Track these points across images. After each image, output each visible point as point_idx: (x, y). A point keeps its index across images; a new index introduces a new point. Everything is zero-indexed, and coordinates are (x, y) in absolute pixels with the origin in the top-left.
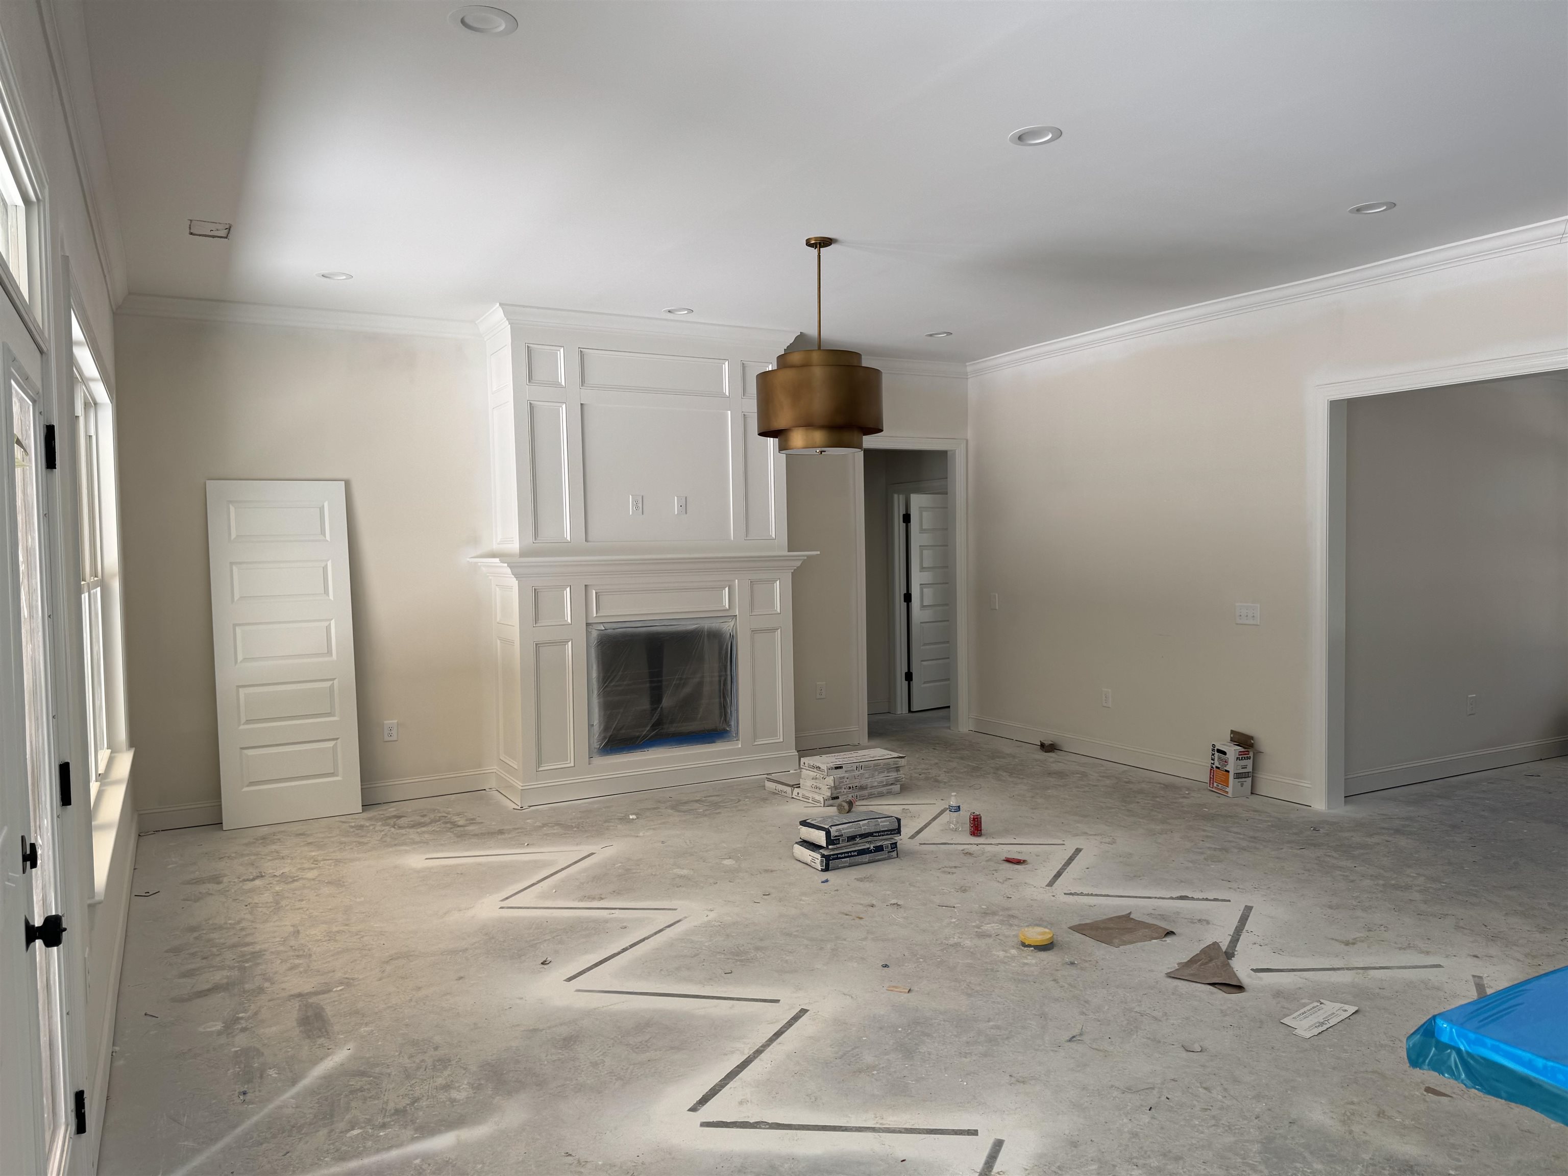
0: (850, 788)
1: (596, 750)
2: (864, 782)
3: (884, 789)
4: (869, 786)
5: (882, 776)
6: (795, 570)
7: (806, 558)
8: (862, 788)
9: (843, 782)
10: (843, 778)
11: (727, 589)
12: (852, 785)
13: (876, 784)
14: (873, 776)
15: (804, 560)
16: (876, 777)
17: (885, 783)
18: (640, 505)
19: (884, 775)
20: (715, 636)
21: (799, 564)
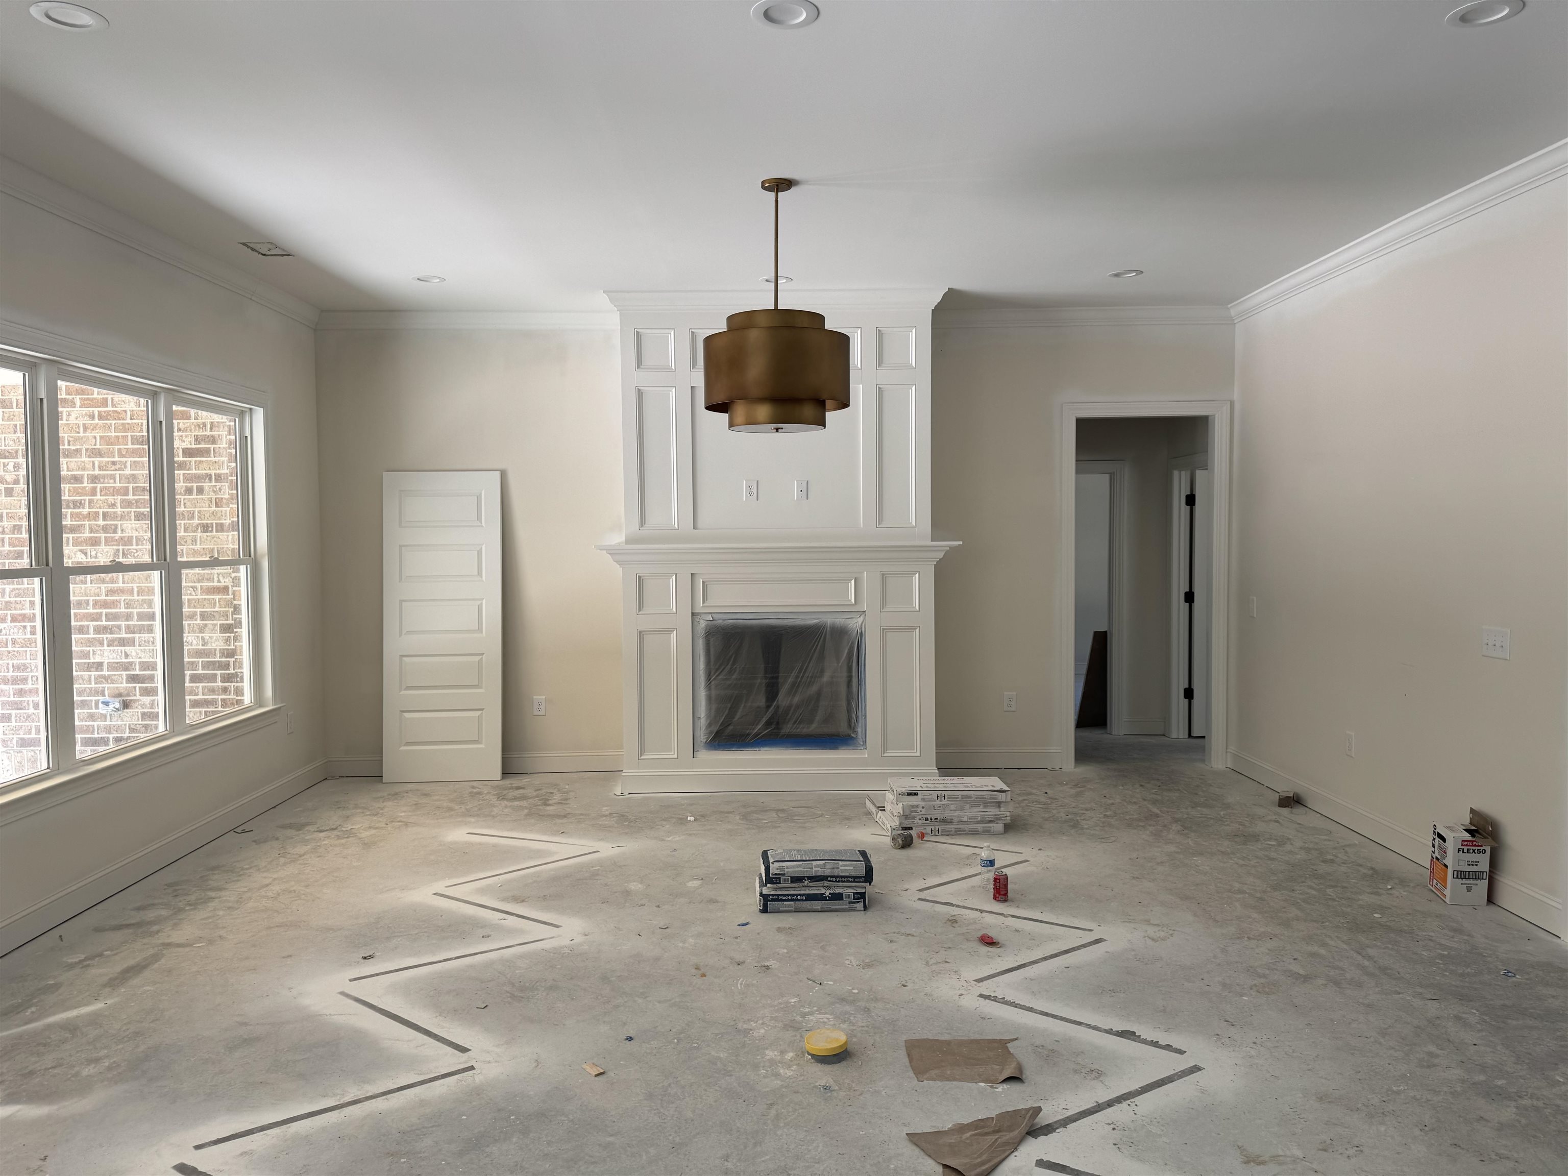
0: (927, 819)
1: (702, 744)
2: (948, 815)
3: (980, 827)
4: (956, 820)
5: (976, 810)
6: (937, 562)
7: (948, 548)
8: (944, 821)
9: (916, 811)
10: (917, 806)
11: (853, 582)
12: (931, 816)
13: (965, 819)
14: (962, 809)
15: (947, 551)
16: (965, 811)
17: (979, 819)
18: (755, 491)
19: (979, 810)
20: (840, 633)
21: (941, 555)
